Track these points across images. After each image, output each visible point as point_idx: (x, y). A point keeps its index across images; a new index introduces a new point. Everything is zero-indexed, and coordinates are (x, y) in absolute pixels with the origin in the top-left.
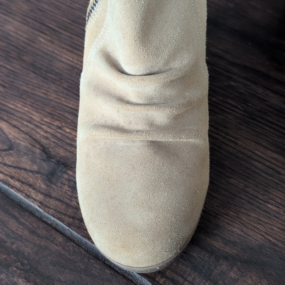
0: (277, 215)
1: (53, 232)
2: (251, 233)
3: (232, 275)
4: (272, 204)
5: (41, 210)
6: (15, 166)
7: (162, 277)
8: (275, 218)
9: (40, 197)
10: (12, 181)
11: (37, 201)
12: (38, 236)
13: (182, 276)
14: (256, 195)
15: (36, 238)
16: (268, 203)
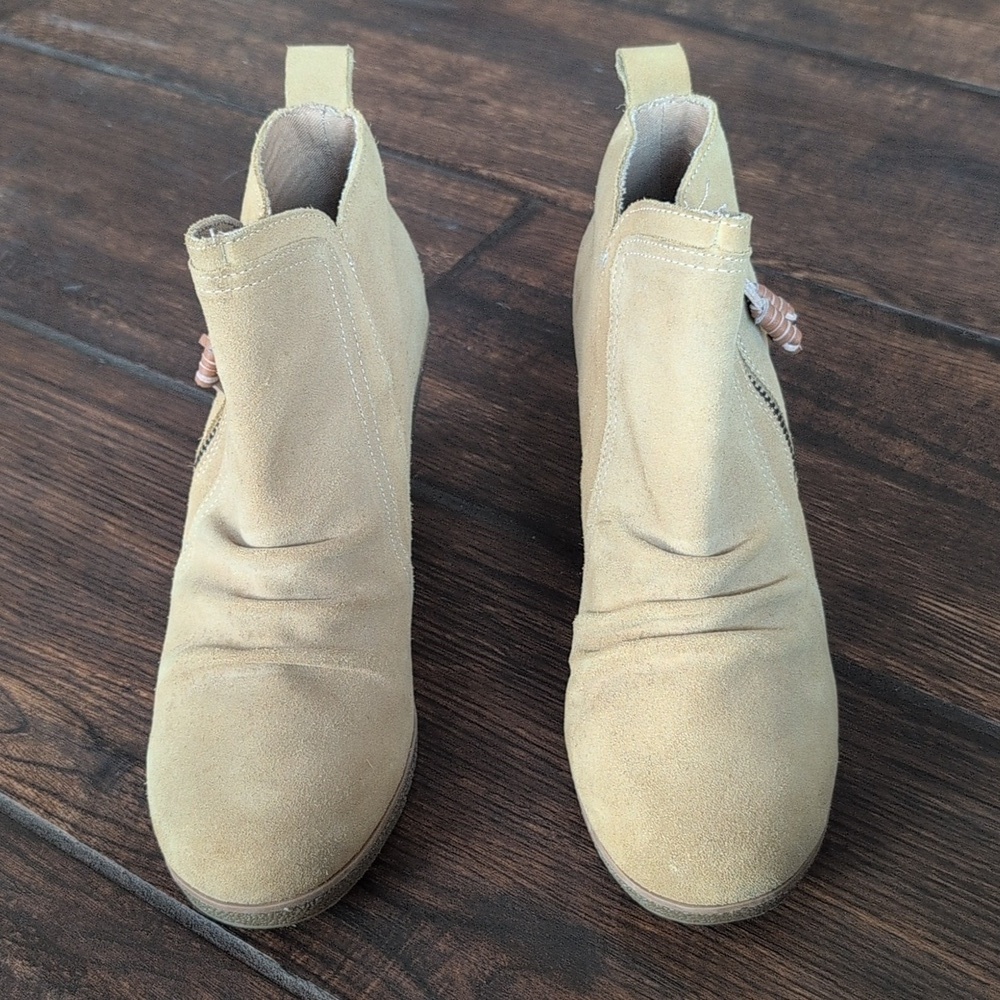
0: (544, 842)
1: (94, 877)
2: (487, 872)
3: (442, 946)
4: (535, 823)
5: (73, 839)
6: (28, 759)
7: (302, 953)
8: (539, 848)
9: (74, 815)
10: (18, 787)
11: (68, 822)
12: (63, 884)
13: (342, 951)
14: (507, 807)
15: (57, 888)
16: (529, 820)
